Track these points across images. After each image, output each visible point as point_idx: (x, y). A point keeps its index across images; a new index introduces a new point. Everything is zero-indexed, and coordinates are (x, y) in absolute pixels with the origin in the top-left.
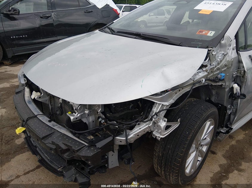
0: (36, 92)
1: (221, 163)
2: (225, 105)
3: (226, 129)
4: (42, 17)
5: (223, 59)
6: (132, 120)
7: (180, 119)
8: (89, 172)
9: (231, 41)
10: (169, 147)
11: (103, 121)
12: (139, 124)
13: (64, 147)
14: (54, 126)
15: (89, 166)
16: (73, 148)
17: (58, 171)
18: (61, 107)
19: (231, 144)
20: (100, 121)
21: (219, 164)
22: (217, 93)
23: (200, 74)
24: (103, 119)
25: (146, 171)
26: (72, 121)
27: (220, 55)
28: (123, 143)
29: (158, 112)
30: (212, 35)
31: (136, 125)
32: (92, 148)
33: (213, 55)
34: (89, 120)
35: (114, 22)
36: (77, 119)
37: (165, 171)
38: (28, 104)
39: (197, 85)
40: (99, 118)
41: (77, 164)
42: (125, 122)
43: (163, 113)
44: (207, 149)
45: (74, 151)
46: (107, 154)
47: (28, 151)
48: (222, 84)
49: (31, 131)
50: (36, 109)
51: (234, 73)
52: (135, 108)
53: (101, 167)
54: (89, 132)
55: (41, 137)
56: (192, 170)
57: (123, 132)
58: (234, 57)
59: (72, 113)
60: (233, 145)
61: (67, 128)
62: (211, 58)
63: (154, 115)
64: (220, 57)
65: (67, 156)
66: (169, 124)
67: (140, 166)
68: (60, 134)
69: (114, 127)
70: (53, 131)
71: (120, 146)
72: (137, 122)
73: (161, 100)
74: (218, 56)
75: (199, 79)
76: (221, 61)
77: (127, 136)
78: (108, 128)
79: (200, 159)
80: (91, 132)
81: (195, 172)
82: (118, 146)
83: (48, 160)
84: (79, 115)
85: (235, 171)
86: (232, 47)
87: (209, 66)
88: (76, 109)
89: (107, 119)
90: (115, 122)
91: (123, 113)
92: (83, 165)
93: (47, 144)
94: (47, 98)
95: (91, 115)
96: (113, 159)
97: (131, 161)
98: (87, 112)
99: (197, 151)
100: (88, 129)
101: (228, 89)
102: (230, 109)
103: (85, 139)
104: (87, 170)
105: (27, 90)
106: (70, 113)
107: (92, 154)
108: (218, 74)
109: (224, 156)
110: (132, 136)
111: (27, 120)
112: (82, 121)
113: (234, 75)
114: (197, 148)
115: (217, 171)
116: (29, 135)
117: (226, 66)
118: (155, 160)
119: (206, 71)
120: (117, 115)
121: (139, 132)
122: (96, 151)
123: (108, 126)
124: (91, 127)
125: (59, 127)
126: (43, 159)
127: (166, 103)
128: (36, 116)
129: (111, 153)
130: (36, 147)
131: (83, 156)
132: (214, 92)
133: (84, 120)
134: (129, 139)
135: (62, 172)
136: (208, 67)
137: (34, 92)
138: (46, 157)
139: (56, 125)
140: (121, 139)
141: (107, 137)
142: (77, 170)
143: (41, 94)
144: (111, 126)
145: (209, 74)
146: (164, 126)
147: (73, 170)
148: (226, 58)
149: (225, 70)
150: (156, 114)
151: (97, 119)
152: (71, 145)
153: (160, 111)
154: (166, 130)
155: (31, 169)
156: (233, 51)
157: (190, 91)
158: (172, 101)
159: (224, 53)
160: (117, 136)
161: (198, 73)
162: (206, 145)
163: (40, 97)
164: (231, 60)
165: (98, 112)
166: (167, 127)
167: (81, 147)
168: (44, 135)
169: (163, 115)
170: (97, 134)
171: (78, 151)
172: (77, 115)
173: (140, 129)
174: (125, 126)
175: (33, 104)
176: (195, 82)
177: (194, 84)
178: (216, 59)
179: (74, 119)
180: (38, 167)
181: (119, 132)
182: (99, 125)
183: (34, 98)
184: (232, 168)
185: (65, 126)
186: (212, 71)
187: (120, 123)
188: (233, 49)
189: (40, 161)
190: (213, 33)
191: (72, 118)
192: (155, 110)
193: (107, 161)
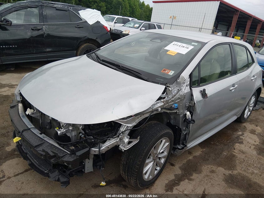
0: (31, 109)
1: (177, 173)
2: (180, 127)
3: (182, 146)
4: (33, 30)
5: (177, 94)
6: (105, 135)
7: (139, 137)
8: (69, 174)
9: (185, 80)
10: (131, 157)
11: (83, 136)
12: (109, 139)
13: (52, 154)
14: (44, 137)
15: (70, 169)
16: (59, 155)
17: (44, 173)
18: (50, 122)
19: (188, 159)
20: (81, 136)
21: (175, 174)
22: (174, 118)
23: (158, 104)
24: (83, 134)
25: (116, 177)
26: (59, 135)
27: (176, 90)
28: (97, 153)
29: (124, 132)
30: (171, 74)
31: (107, 140)
32: (73, 156)
33: (169, 90)
34: (72, 135)
35: (101, 48)
36: (62, 133)
37: (127, 175)
38: (22, 118)
39: (155, 113)
40: (80, 133)
41: (61, 168)
42: (100, 137)
43: (128, 132)
44: (164, 161)
45: (59, 157)
46: (84, 161)
47: (17, 157)
48: (177, 112)
49: (26, 140)
50: (29, 123)
51: (187, 104)
52: (108, 127)
53: (79, 172)
54: (71, 143)
55: (34, 146)
56: (151, 177)
57: (97, 145)
58: (187, 92)
59: (59, 129)
60: (190, 160)
61: (55, 140)
62: (168, 93)
63: (121, 133)
64: (175, 92)
65: (53, 161)
66: (131, 140)
67: (111, 173)
68: (49, 144)
69: (91, 141)
70: (43, 142)
71: (95, 155)
72: (108, 138)
73: (126, 123)
74: (174, 91)
75: (156, 108)
76: (175, 95)
77: (100, 148)
78: (86, 141)
79: (158, 168)
80: (73, 144)
81: (153, 178)
82: (93, 155)
83: (37, 164)
84: (64, 130)
85: (186, 180)
86: (185, 85)
87: (167, 98)
88: (62, 126)
89: (86, 134)
90: (92, 137)
91: (99, 130)
92: (65, 169)
93: (38, 151)
94: (39, 114)
95: (74, 131)
96: (89, 165)
97: (102, 167)
98: (71, 128)
99: (154, 162)
100: (71, 142)
101: (182, 115)
102: (185, 130)
103: (68, 149)
104: (68, 172)
105: (20, 105)
106: (57, 128)
107: (72, 160)
108: (173, 104)
109: (180, 168)
110: (103, 148)
111: (23, 132)
112: (67, 135)
113: (187, 105)
114: (154, 160)
115: (172, 179)
116: (20, 144)
117: (179, 98)
118: (121, 167)
119: (163, 102)
120: (94, 132)
121: (109, 145)
122: (75, 158)
123: (86, 140)
124: (73, 140)
125: (48, 139)
126: (32, 163)
127: (130, 125)
128: (29, 129)
129: (87, 160)
130: (26, 154)
131: (66, 161)
132: (172, 117)
133: (68, 135)
134: (101, 150)
135: (48, 174)
136: (165, 99)
137: (28, 109)
138: (35, 162)
139: (46, 137)
140: (95, 150)
141: (85, 148)
142: (60, 172)
143: (34, 111)
144: (88, 140)
145: (165, 104)
146: (127, 141)
147: (57, 173)
148: (180, 93)
149: (178, 102)
150: (122, 132)
151: (78, 134)
152: (57, 153)
153: (125, 131)
154: (128, 144)
155: (20, 172)
156: (187, 87)
157: (148, 117)
158: (134, 124)
159: (179, 89)
160: (92, 147)
161: (157, 103)
162: (164, 157)
163: (33, 114)
164: (184, 94)
165: (79, 129)
166: (129, 143)
167: (64, 154)
168: (36, 144)
169: (128, 133)
170: (77, 145)
171: (62, 157)
172: (63, 130)
173: (110, 143)
174: (99, 141)
175: (26, 118)
176: (153, 110)
177: (152, 112)
178: (172, 93)
179: (60, 133)
180: (26, 171)
181: (94, 145)
182: (79, 139)
183: (29, 114)
184: (185, 177)
185: (53, 138)
186: (167, 102)
187: (96, 138)
188: (187, 86)
189: (30, 165)
190: (173, 72)
191: (59, 132)
192: (122, 129)
193: (84, 167)
